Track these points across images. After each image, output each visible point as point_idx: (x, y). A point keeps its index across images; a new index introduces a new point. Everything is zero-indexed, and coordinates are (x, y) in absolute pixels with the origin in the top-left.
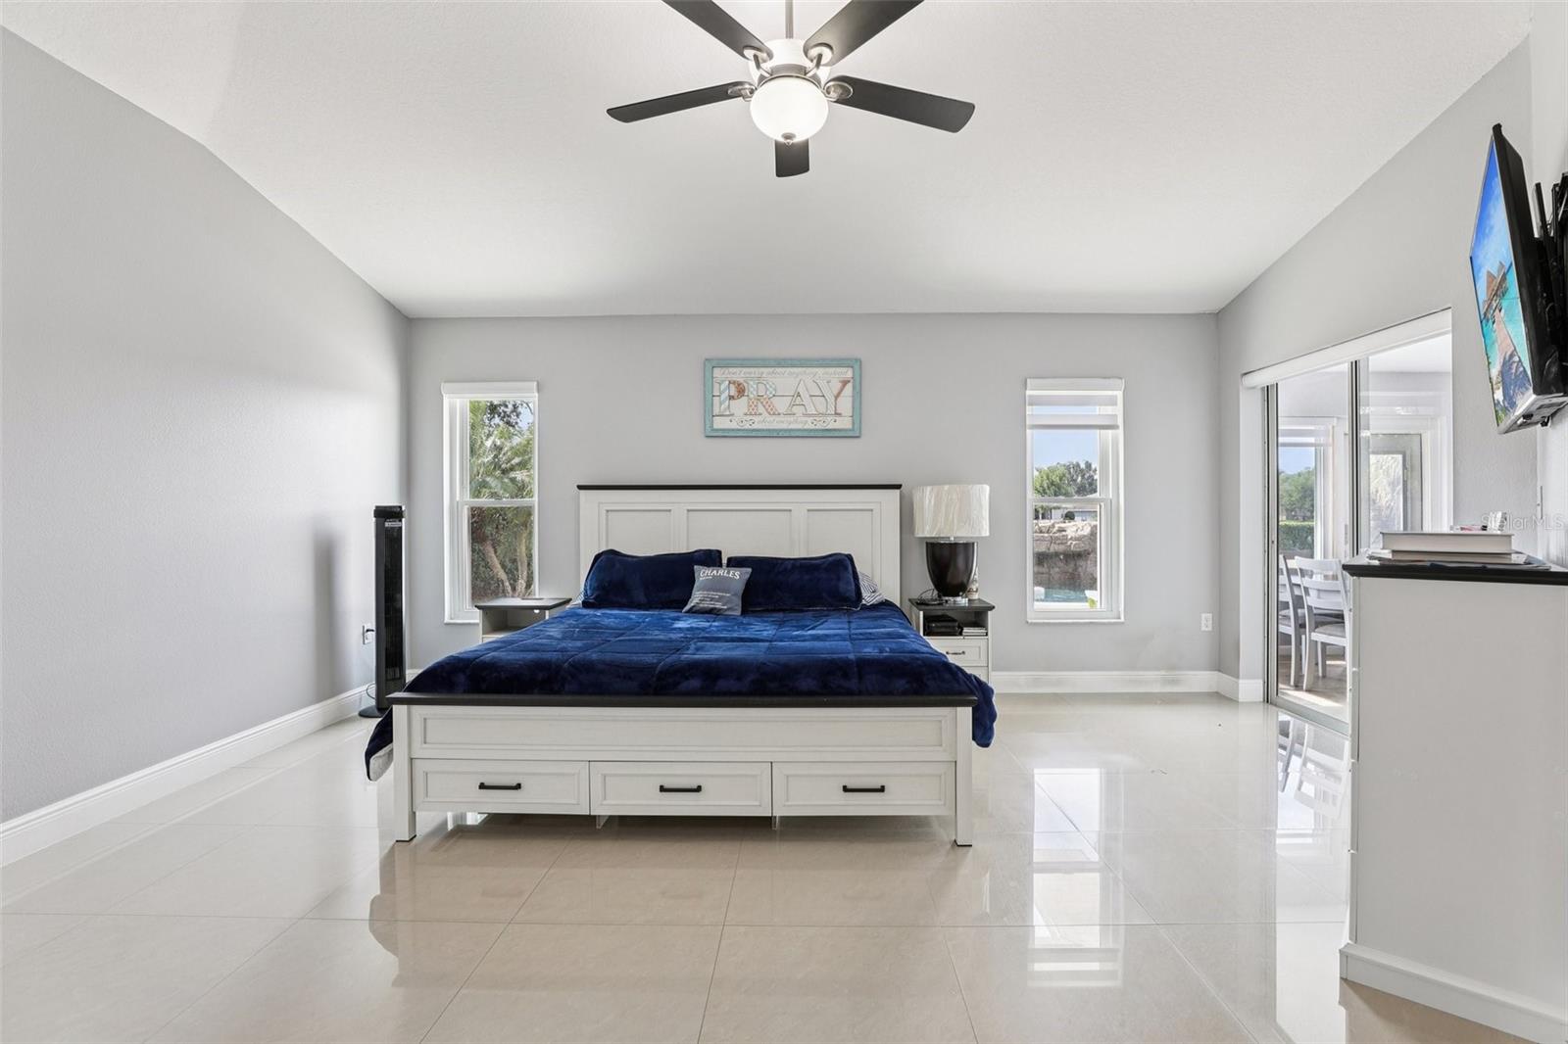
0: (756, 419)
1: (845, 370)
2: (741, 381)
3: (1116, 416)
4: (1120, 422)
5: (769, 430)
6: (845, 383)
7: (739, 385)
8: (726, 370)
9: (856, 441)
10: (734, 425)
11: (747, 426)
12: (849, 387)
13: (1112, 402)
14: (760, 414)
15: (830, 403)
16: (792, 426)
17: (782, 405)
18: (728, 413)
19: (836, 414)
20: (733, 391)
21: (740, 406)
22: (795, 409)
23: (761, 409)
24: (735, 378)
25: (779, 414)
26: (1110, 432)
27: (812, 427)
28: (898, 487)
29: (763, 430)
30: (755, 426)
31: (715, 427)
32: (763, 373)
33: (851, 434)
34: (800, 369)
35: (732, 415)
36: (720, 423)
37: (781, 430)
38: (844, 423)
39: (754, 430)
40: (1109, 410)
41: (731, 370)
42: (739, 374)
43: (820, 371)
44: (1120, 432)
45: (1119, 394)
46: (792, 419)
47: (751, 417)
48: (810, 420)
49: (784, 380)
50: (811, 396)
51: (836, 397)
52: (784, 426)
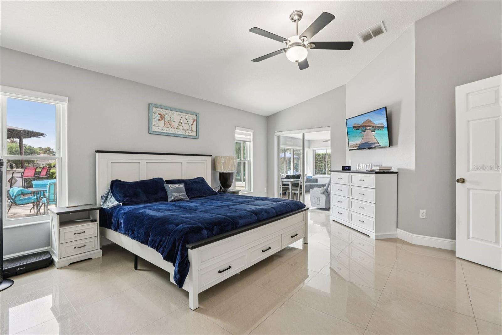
0: (167, 129)
1: (195, 116)
2: (162, 114)
3: (250, 139)
4: (252, 140)
5: (172, 134)
6: (194, 120)
7: (162, 115)
8: (158, 109)
9: (197, 140)
10: (159, 130)
11: (164, 131)
12: (196, 121)
13: (250, 135)
14: (169, 127)
15: (190, 126)
16: (179, 133)
17: (175, 125)
18: (157, 125)
19: (192, 130)
20: (159, 117)
21: (162, 123)
22: (180, 127)
23: (169, 126)
24: (160, 113)
25: (175, 128)
26: (249, 143)
27: (185, 134)
28: (211, 156)
29: (170, 133)
30: (166, 132)
31: (153, 130)
32: (170, 113)
33: (196, 138)
34: (182, 114)
35: (159, 126)
36: (155, 129)
37: (176, 134)
38: (194, 134)
39: (167, 133)
40: (248, 137)
41: (159, 109)
42: (162, 111)
43: (188, 115)
44: (252, 144)
45: (251, 133)
46: (178, 130)
47: (165, 128)
48: (184, 131)
49: (176, 117)
50: (185, 123)
51: (192, 124)
52: (176, 133)
